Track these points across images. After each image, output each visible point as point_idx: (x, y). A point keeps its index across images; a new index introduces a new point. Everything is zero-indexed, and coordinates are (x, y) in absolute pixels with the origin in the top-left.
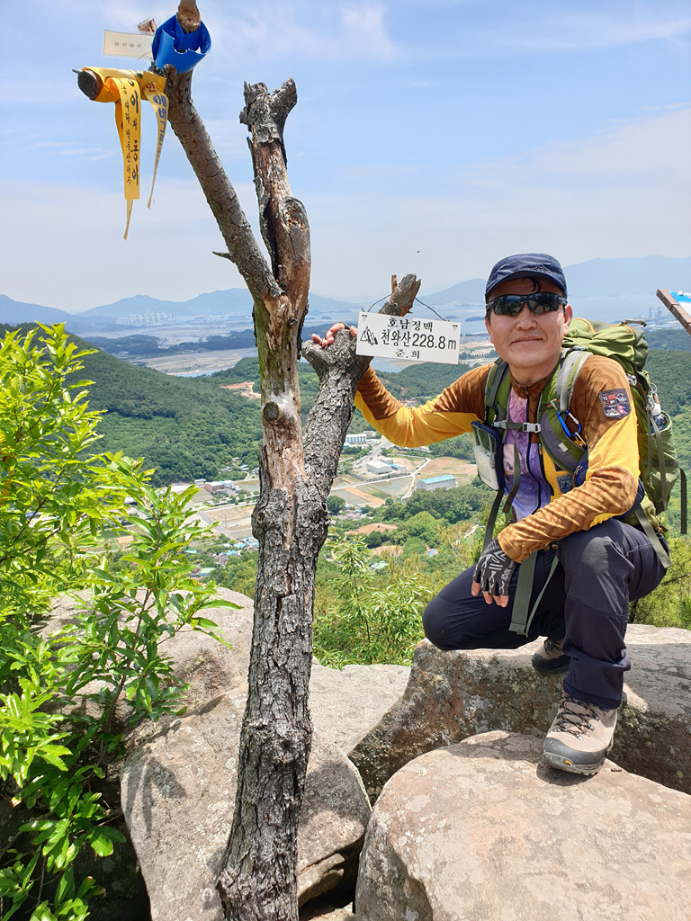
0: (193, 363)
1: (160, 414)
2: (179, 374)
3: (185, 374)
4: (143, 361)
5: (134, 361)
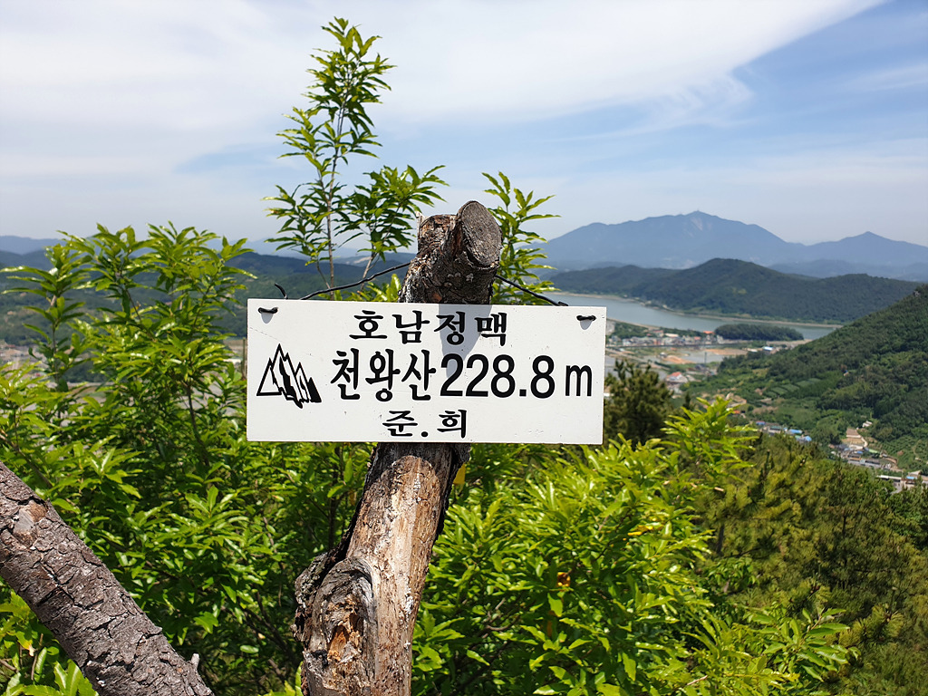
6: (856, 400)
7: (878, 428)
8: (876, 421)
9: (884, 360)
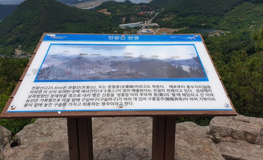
0: (89, 5)
1: (81, 21)
2: (85, 9)
3: (87, 8)
4: (74, 5)
5: (72, 6)
6: (14, 41)
7: (23, 46)
8: (21, 45)
9: (17, 28)
